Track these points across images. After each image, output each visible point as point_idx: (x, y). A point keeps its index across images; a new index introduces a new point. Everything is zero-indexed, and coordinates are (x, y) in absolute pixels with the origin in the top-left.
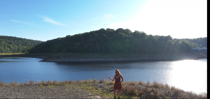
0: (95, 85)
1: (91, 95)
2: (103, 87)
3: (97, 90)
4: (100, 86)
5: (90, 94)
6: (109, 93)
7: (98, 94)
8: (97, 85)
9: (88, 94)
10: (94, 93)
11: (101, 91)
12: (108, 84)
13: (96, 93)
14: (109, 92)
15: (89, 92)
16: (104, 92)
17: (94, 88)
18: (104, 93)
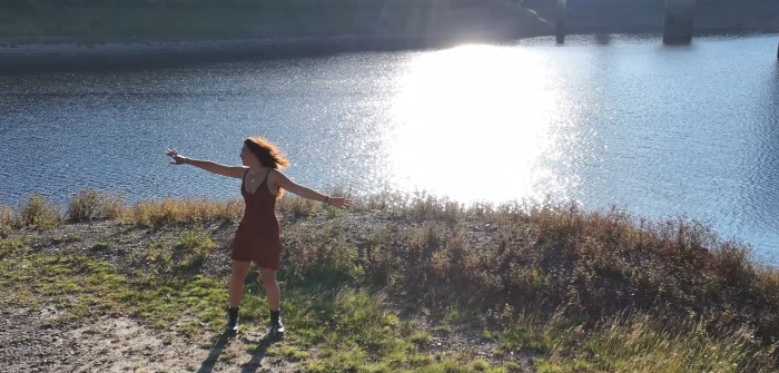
0: (56, 243)
1: (61, 324)
2: (121, 253)
3: (88, 279)
4: (97, 249)
5: (47, 314)
6: (178, 288)
7: (110, 303)
8: (70, 241)
9: (37, 320)
10: (74, 300)
11: (122, 278)
12: (141, 226)
13: (91, 297)
14: (175, 281)
15: (33, 298)
16: (147, 285)
17: (57, 268)
18: (147, 293)
